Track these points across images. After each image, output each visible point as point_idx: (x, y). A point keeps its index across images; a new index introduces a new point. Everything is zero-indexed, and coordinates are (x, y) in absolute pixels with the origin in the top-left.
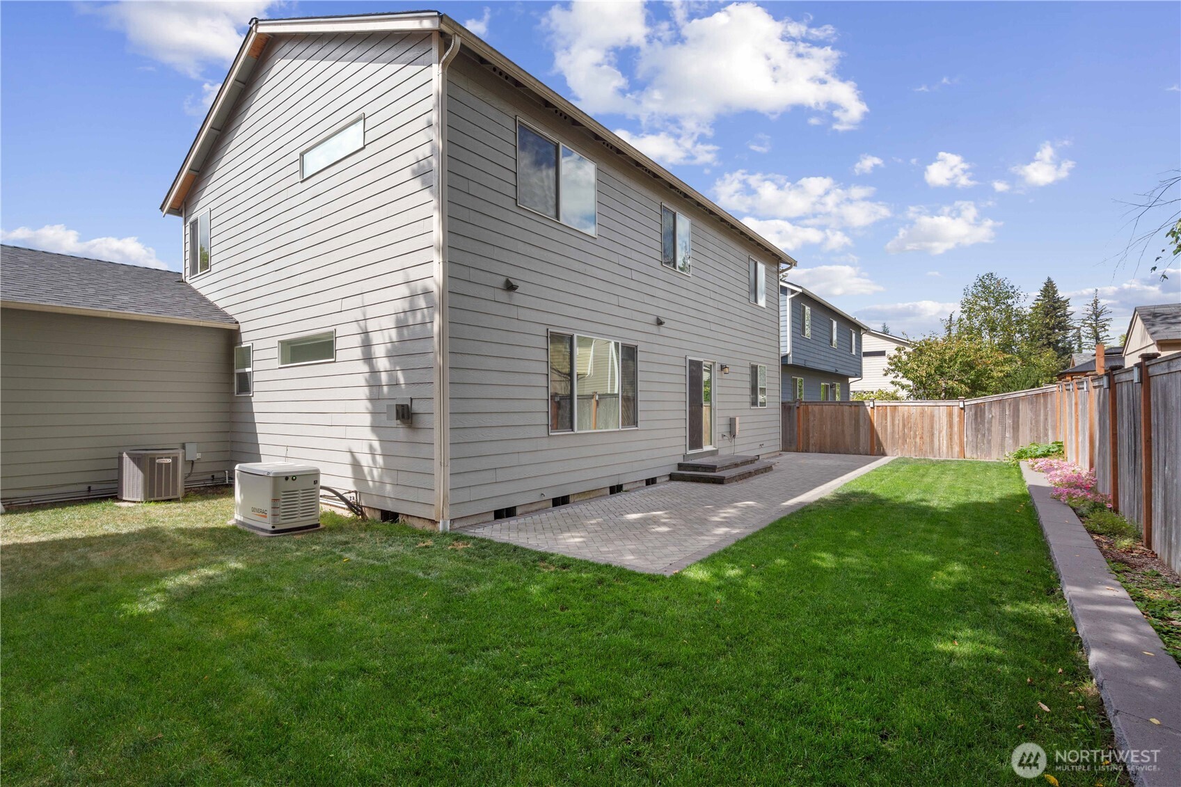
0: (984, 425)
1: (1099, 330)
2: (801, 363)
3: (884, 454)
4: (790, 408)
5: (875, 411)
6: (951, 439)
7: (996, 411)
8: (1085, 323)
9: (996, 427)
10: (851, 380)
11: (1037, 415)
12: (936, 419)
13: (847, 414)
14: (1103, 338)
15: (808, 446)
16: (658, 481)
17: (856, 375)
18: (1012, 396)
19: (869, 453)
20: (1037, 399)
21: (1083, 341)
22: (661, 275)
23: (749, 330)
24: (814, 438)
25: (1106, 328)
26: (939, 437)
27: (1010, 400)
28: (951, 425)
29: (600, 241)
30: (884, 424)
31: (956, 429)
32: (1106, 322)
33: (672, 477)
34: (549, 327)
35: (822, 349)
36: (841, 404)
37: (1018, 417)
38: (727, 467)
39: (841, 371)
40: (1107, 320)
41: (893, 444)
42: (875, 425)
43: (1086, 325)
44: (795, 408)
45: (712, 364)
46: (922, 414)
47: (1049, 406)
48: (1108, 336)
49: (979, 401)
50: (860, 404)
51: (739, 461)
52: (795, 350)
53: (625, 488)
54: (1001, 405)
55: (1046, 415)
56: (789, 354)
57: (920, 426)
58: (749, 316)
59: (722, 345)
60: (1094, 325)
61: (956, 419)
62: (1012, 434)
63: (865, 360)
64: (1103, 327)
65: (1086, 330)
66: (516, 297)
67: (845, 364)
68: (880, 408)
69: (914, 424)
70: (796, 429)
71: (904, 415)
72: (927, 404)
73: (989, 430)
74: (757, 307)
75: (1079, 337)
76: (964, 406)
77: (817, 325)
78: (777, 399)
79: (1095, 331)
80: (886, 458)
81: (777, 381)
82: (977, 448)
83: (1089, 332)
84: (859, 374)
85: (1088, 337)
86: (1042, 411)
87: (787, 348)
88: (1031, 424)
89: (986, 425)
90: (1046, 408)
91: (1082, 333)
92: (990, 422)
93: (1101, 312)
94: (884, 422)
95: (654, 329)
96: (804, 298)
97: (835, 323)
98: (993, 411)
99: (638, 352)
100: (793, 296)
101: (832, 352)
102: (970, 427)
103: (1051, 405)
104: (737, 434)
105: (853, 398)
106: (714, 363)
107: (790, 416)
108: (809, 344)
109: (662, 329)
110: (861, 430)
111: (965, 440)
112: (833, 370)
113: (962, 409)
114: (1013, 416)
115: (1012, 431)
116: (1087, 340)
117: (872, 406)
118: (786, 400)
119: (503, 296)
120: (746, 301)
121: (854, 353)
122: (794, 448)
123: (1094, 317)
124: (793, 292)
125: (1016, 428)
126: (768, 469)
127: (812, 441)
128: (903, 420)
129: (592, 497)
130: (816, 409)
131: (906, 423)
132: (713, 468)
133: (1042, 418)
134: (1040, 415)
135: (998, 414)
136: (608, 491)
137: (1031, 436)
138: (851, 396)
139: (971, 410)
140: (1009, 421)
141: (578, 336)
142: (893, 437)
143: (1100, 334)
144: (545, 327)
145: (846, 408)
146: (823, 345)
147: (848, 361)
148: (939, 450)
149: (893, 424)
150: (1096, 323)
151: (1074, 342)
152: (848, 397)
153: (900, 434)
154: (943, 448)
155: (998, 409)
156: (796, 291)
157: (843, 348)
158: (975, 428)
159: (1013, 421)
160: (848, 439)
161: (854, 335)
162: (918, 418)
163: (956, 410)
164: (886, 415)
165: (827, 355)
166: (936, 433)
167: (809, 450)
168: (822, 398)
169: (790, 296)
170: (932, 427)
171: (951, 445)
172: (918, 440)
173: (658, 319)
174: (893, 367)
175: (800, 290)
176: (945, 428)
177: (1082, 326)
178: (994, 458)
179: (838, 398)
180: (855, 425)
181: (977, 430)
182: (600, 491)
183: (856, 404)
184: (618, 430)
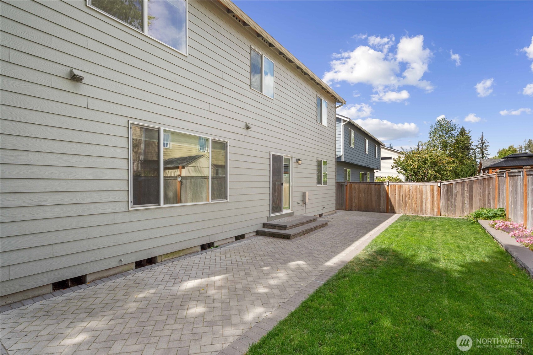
0: (452, 197)
1: (484, 150)
2: (349, 161)
3: (394, 212)
4: (342, 185)
5: (389, 188)
6: (433, 204)
7: (459, 188)
8: (478, 147)
9: (459, 198)
10: (375, 171)
11: (484, 191)
12: (424, 192)
13: (373, 189)
14: (485, 154)
15: (352, 207)
16: (246, 236)
17: (378, 168)
18: (469, 180)
19: (386, 212)
20: (484, 182)
21: (476, 155)
22: (250, 95)
23: (316, 139)
24: (355, 202)
25: (487, 149)
26: (426, 203)
27: (467, 182)
28: (433, 196)
29: (190, 59)
30: (394, 195)
31: (435, 198)
32: (487, 147)
33: (258, 233)
34: (129, 119)
35: (360, 154)
36: (370, 183)
37: (473, 192)
38: (296, 226)
39: (370, 166)
40: (487, 146)
41: (400, 206)
42: (389, 195)
43: (478, 148)
44: (345, 186)
45: (290, 158)
46: (416, 189)
47: (491, 185)
48: (487, 153)
49: (449, 183)
50: (381, 184)
51: (304, 221)
52: (346, 154)
53: (215, 245)
54: (462, 185)
55: (489, 191)
56: (342, 155)
57: (415, 197)
58: (316, 130)
59: (297, 146)
60: (481, 148)
61: (436, 193)
62: (468, 202)
63: (382, 161)
64: (485, 149)
65: (478, 150)
66: (82, 88)
67: (372, 162)
68: (392, 186)
69: (412, 195)
70: (345, 198)
71: (405, 190)
72: (419, 184)
73: (455, 199)
74: (321, 126)
75: (475, 154)
76: (441, 185)
77: (358, 141)
78: (334, 181)
79: (482, 151)
80: (396, 215)
81: (334, 170)
82: (448, 210)
83: (479, 151)
84: (379, 168)
85: (479, 153)
86: (487, 188)
87: (340, 152)
88: (480, 196)
89: (454, 197)
90: (489, 187)
91: (476, 152)
92: (456, 195)
93: (485, 142)
94: (394, 194)
95: (244, 132)
96: (350, 125)
97: (367, 141)
98: (458, 188)
99: (228, 146)
100: (344, 123)
101: (366, 156)
102: (444, 197)
103: (493, 185)
104: (307, 202)
105: (376, 180)
106: (292, 157)
107: (342, 190)
108: (353, 151)
109: (250, 132)
110: (381, 198)
111: (441, 205)
112: (366, 165)
113: (439, 187)
114: (470, 191)
115: (468, 200)
116: (478, 155)
117: (387, 185)
118: (339, 181)
119: (68, 85)
120: (315, 121)
121: (377, 157)
122: (344, 208)
123: (481, 145)
124: (345, 121)
125: (471, 198)
126: (324, 225)
127: (354, 204)
128: (405, 193)
129: (181, 254)
130: (356, 186)
131: (407, 195)
132: (284, 228)
133: (487, 192)
134: (486, 191)
135: (460, 190)
136: (199, 248)
137: (480, 203)
138: (375, 179)
139: (444, 187)
140: (467, 194)
141: (165, 131)
142: (399, 203)
143: (484, 152)
144: (127, 119)
145: (373, 186)
146: (361, 152)
147: (374, 161)
148: (426, 210)
149: (400, 196)
150: (482, 147)
151: (472, 156)
152: (374, 180)
153: (404, 201)
154: (428, 210)
155: (460, 187)
156: (346, 121)
157: (371, 154)
158: (447, 198)
159: (469, 195)
160: (374, 203)
161: (377, 148)
162: (414, 192)
163: (436, 187)
164: (396, 190)
165: (363, 157)
166: (424, 200)
167: (352, 209)
168: (360, 180)
169: (343, 124)
170: (422, 197)
171: (433, 208)
172: (414, 204)
173: (246, 125)
174: (396, 165)
175: (348, 120)
176: (429, 198)
177: (476, 149)
178: (458, 216)
179: (368, 180)
180: (378, 196)
181: (448, 199)
182: (190, 249)
183: (379, 184)
184: (208, 202)
